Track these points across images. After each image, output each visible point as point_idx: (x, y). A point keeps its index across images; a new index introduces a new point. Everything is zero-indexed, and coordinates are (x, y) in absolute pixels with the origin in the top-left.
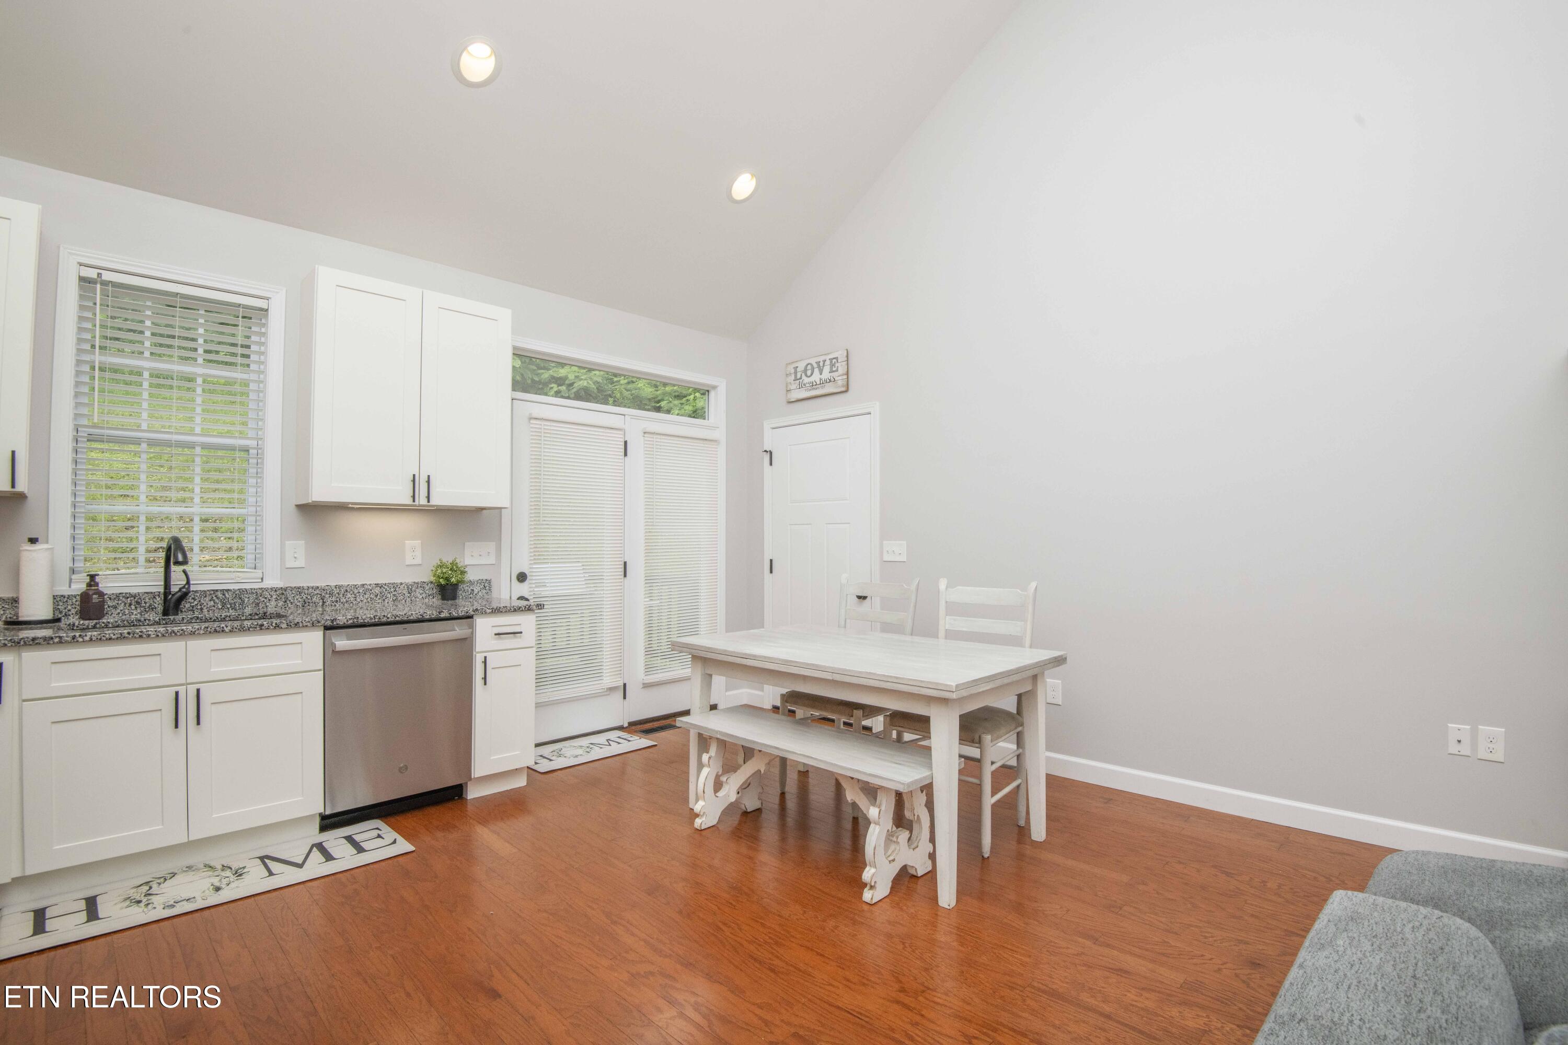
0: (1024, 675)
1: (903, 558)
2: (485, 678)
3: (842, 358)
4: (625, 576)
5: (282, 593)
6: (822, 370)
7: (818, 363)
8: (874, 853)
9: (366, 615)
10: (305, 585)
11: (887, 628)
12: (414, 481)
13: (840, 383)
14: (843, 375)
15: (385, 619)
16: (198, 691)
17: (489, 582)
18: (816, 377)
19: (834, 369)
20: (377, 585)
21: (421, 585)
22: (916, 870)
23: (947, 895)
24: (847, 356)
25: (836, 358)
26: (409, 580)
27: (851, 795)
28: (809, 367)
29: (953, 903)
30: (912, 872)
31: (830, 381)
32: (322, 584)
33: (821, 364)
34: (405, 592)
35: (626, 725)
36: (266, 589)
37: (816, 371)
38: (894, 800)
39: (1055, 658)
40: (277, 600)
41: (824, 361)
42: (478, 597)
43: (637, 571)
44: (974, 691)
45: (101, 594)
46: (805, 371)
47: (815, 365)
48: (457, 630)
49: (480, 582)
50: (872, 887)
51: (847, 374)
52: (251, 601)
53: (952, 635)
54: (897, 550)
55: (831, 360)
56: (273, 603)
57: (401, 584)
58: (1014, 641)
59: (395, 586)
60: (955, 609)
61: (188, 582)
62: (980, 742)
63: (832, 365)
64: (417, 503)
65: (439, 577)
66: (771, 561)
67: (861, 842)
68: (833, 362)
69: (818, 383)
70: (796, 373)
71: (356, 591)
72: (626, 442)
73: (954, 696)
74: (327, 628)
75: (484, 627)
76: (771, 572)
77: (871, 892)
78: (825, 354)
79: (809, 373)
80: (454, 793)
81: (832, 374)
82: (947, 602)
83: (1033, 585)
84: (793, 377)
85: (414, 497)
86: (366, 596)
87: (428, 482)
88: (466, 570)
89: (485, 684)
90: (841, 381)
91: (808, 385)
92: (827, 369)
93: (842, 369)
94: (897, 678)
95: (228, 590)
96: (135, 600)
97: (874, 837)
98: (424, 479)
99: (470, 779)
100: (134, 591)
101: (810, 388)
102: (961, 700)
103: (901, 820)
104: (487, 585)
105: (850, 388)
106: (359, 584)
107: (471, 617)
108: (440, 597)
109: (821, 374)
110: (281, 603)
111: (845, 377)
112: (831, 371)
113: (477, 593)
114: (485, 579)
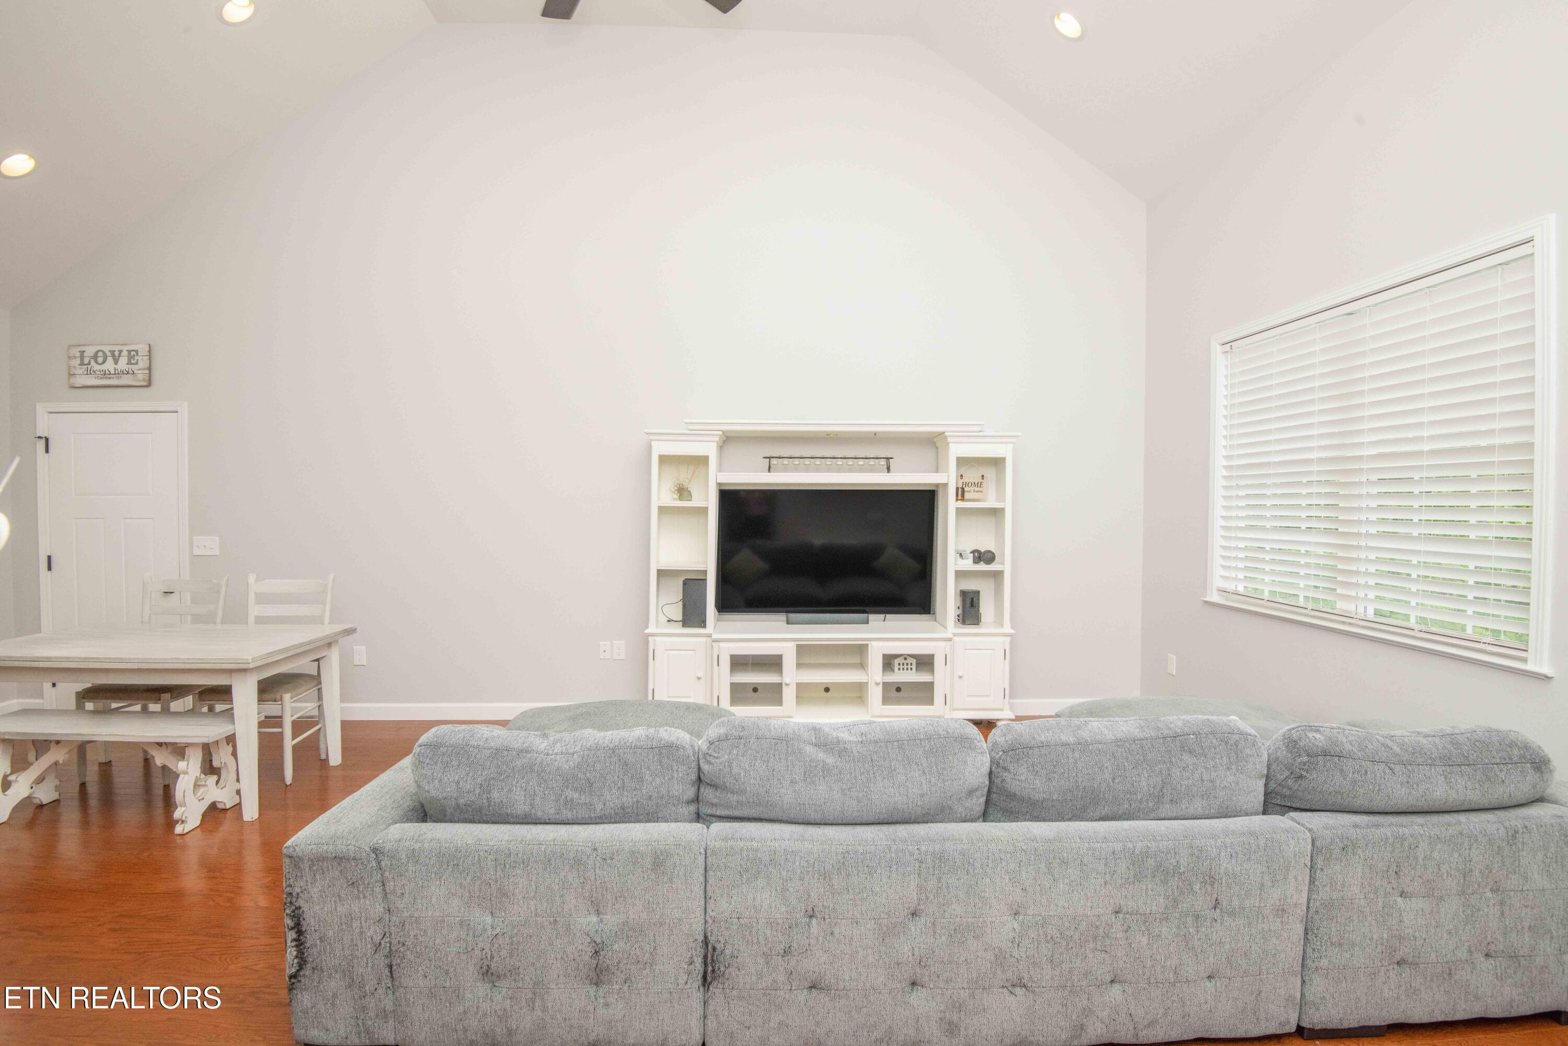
0: (322, 643)
1: (216, 552)
3: (143, 352)
6: (118, 360)
7: (113, 352)
8: (184, 796)
11: (197, 619)
13: (140, 377)
14: (144, 369)
18: (110, 365)
19: (133, 362)
22: (225, 804)
23: (251, 812)
24: (149, 351)
25: (137, 351)
27: (160, 759)
28: (100, 354)
29: (256, 816)
30: (220, 806)
31: (128, 373)
33: (117, 354)
37: (110, 359)
38: (201, 753)
39: (346, 630)
41: (121, 352)
44: (270, 660)
46: (95, 357)
47: (109, 354)
50: (183, 822)
51: (150, 369)
53: (260, 620)
54: (209, 545)
55: (129, 351)
58: (316, 620)
60: (262, 599)
62: (281, 700)
63: (130, 357)
66: (49, 557)
67: (172, 791)
68: (132, 356)
69: (113, 372)
70: (82, 357)
73: (251, 666)
76: (50, 568)
77: (182, 825)
78: (122, 345)
79: (100, 360)
81: (130, 366)
82: (256, 593)
83: (332, 576)
84: (78, 361)
90: (141, 376)
91: (99, 373)
92: (123, 361)
93: (143, 363)
94: (201, 659)
97: (183, 787)
101: (101, 376)
102: (258, 669)
103: (210, 768)
105: (152, 383)
109: (116, 364)
111: (147, 371)
112: (129, 363)
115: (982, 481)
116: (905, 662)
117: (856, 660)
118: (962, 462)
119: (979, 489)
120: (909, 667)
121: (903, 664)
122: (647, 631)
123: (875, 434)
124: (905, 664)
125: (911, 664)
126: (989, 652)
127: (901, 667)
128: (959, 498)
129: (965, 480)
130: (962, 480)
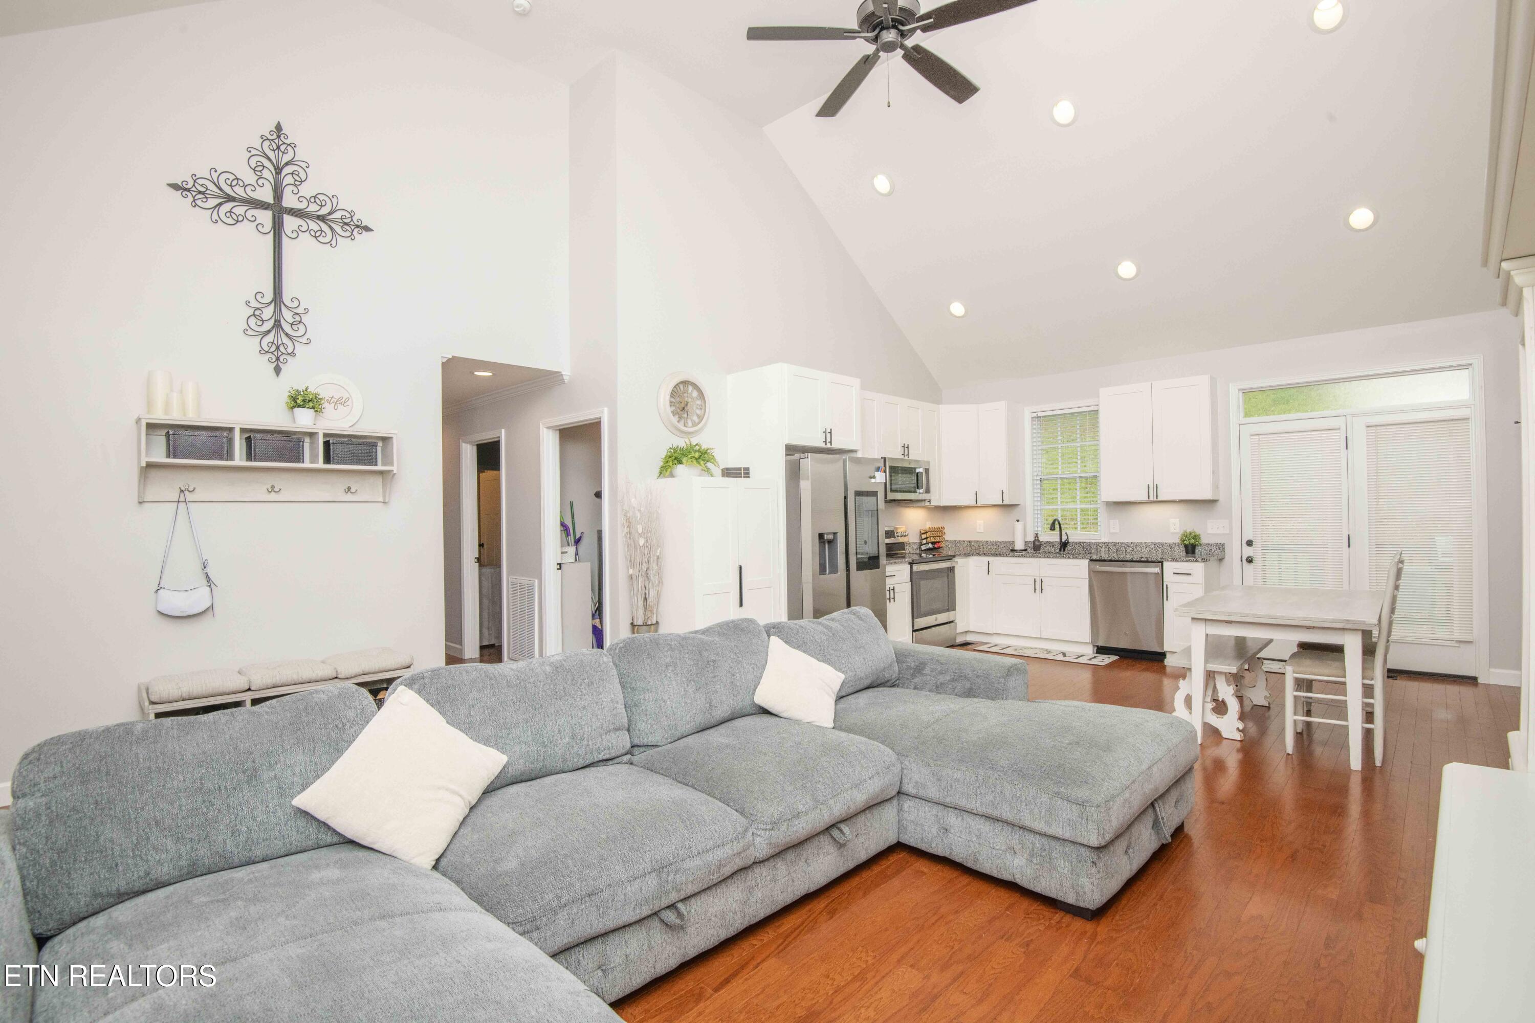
2: (1168, 597)
4: (1348, 546)
5: (1107, 545)
10: (1117, 541)
12: (1149, 488)
16: (1042, 579)
17: (1223, 545)
20: (1152, 543)
21: (1175, 543)
26: (1171, 541)
32: (1125, 541)
34: (1168, 548)
36: (1100, 543)
40: (1105, 548)
42: (1215, 554)
43: (1361, 542)
45: (1039, 541)
48: (1151, 569)
49: (1216, 545)
52: (1094, 547)
56: (1103, 549)
59: (1162, 544)
61: (1068, 538)
64: (1153, 499)
72: (1346, 438)
75: (1168, 568)
85: (1149, 496)
87: (1156, 488)
89: (1168, 600)
95: (1085, 542)
96: (1052, 544)
98: (1154, 486)
100: (1051, 541)
104: (1220, 546)
106: (1143, 542)
107: (1162, 562)
110: (1107, 550)
113: (1213, 550)
114: (1219, 542)
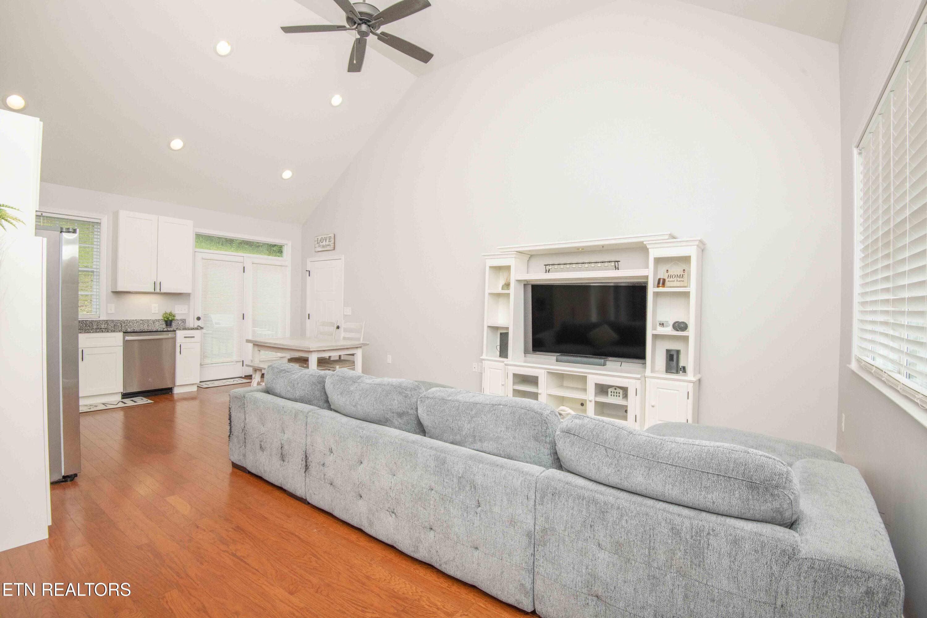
1: (350, 314)
2: (180, 352)
3: (333, 237)
4: (243, 319)
5: (106, 322)
7: (325, 238)
9: (137, 329)
10: (115, 319)
12: (155, 283)
13: (332, 246)
15: (144, 330)
16: (82, 350)
17: (185, 320)
18: (324, 243)
20: (141, 320)
21: (158, 320)
24: (334, 237)
25: (331, 237)
26: (154, 318)
28: (322, 239)
31: (329, 245)
32: (121, 319)
34: (152, 323)
35: (243, 376)
36: (101, 321)
37: (324, 240)
40: (104, 324)
41: (327, 237)
42: (180, 325)
43: (248, 317)
44: (321, 349)
47: (324, 239)
48: (170, 335)
49: (181, 320)
51: (334, 243)
52: (96, 324)
54: (349, 311)
55: (329, 237)
56: (103, 325)
57: (150, 320)
58: (358, 340)
59: (148, 321)
60: (346, 330)
63: (329, 239)
64: (156, 291)
65: (165, 317)
66: (309, 314)
69: (325, 245)
70: (318, 240)
71: (133, 322)
72: (244, 267)
73: (311, 350)
74: (124, 332)
75: (180, 334)
76: (309, 319)
78: (327, 235)
79: (322, 241)
80: (168, 391)
84: (317, 242)
85: (155, 289)
86: (137, 324)
87: (160, 284)
88: (176, 315)
89: (180, 354)
92: (328, 240)
93: (333, 241)
94: (300, 346)
95: (87, 321)
98: (158, 283)
99: (175, 386)
101: (322, 247)
102: (316, 352)
104: (184, 321)
105: (335, 248)
106: (135, 319)
107: (175, 331)
108: (165, 325)
109: (326, 242)
111: (333, 244)
112: (329, 242)
113: (180, 323)
114: (183, 318)
115: (683, 273)
116: (615, 391)
117: (580, 386)
118: (659, 261)
119: (681, 279)
120: (618, 394)
121: (614, 392)
122: (481, 357)
123: (603, 247)
124: (615, 393)
125: (619, 393)
126: (676, 392)
127: (613, 394)
128: (661, 285)
129: (670, 273)
130: (668, 274)
